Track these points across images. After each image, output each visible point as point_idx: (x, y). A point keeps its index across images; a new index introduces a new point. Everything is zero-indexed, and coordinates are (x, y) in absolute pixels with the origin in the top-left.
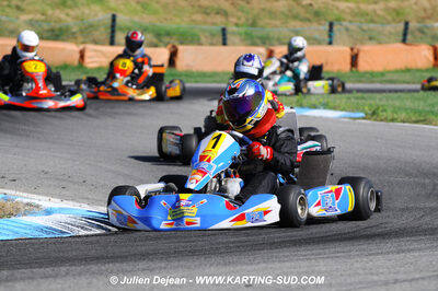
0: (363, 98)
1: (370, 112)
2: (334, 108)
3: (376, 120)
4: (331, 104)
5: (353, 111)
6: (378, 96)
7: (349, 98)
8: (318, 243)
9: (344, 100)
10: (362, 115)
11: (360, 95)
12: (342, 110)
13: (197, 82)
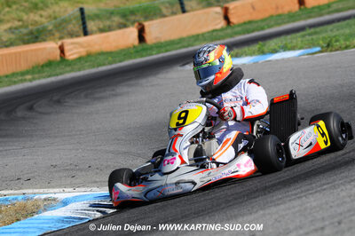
0: (316, 33)
1: (325, 45)
2: (293, 48)
3: (331, 51)
4: (289, 46)
5: (310, 47)
6: (329, 27)
7: (304, 36)
8: (305, 179)
9: (299, 39)
10: (318, 49)
11: (312, 30)
12: (300, 48)
13: (167, 51)
